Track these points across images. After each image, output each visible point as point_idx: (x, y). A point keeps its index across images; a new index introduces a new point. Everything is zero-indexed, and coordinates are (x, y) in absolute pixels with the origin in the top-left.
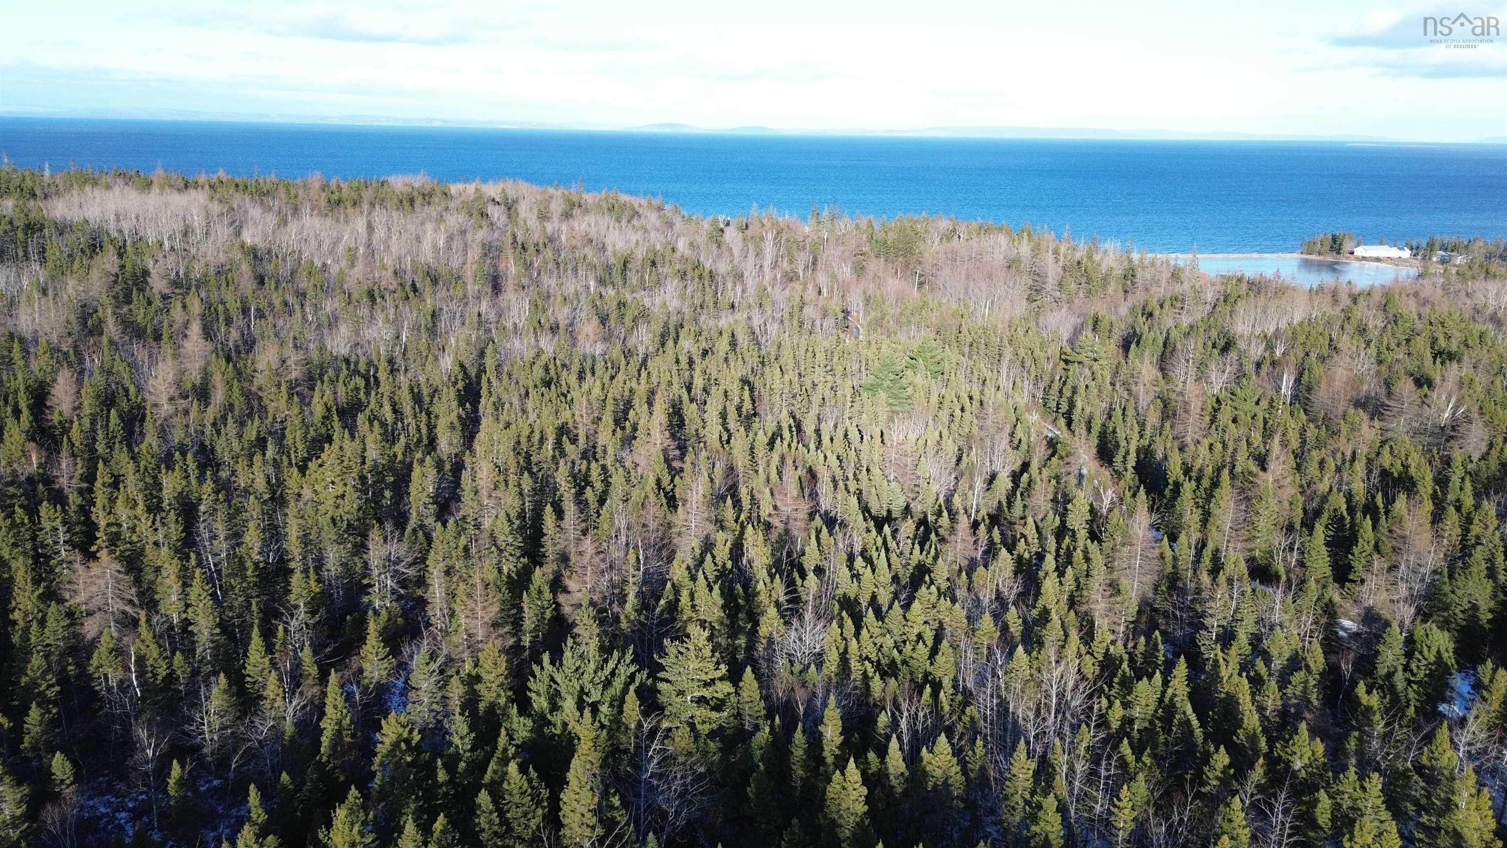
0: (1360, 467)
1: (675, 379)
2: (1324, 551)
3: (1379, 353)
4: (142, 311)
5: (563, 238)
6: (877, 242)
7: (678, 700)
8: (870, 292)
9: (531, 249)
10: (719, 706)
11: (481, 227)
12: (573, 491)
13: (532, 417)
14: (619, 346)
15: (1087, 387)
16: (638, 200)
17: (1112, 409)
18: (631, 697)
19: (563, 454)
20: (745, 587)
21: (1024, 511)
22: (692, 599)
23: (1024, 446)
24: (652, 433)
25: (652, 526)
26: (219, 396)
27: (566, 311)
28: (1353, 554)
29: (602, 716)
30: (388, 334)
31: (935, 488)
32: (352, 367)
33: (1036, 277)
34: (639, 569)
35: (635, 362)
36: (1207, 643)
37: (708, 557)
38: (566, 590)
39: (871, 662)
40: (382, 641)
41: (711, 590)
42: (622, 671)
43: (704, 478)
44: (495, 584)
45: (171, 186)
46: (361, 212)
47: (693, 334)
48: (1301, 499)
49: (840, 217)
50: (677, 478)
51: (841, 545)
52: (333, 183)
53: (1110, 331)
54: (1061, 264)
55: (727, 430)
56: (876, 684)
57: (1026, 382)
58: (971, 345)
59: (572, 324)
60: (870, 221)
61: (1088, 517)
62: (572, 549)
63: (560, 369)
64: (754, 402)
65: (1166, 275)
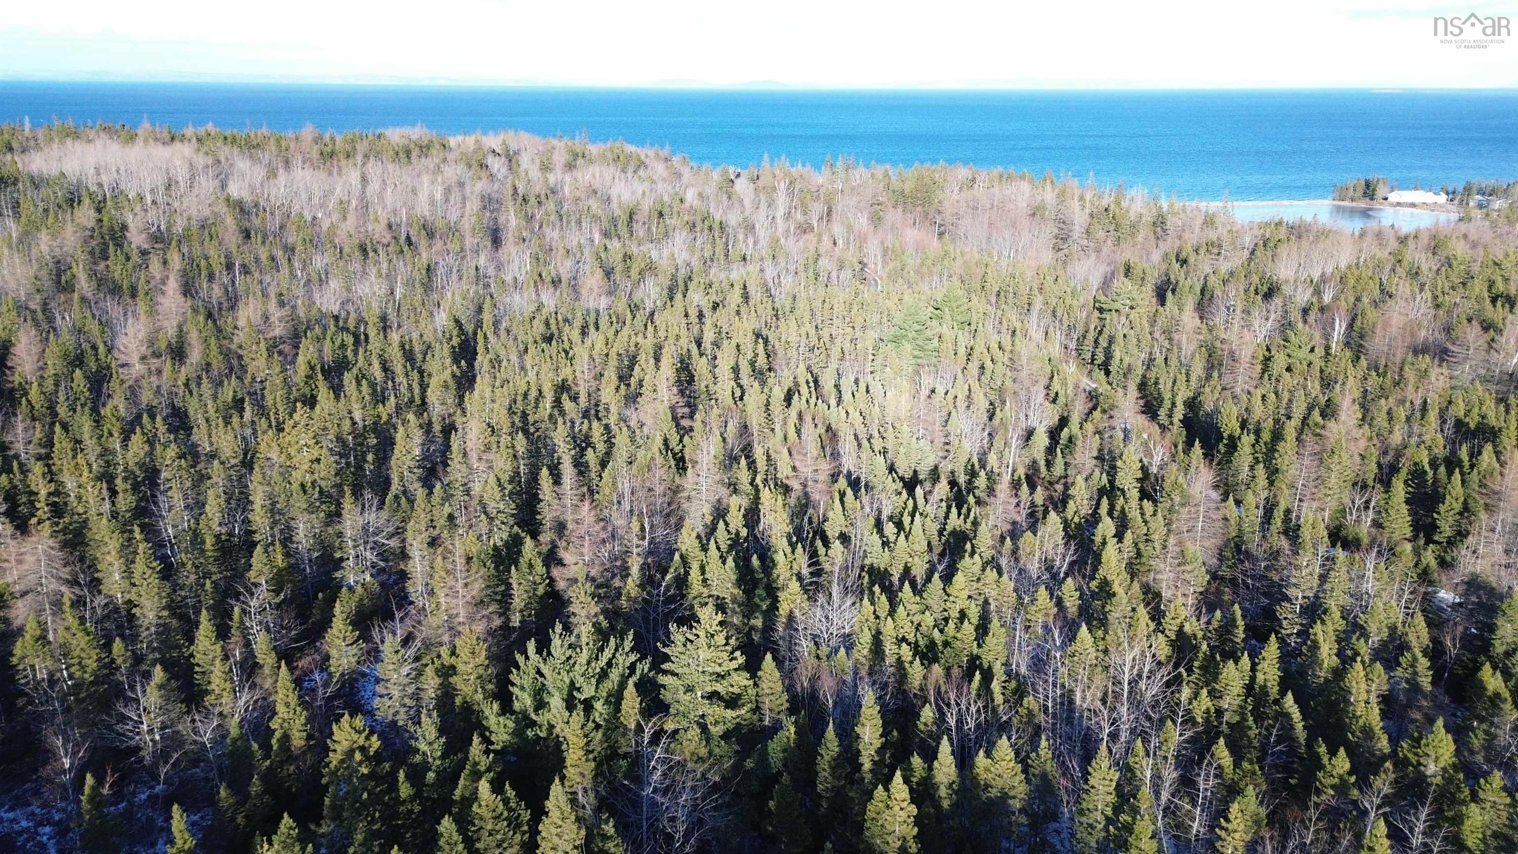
0: (1433, 416)
1: (684, 332)
2: (1404, 508)
3: (1435, 298)
4: (119, 267)
5: (567, 189)
6: (894, 192)
7: (688, 697)
8: (888, 244)
9: (533, 201)
10: (732, 702)
11: (480, 178)
12: (573, 452)
13: (532, 376)
14: (624, 300)
15: (1125, 336)
16: (645, 151)
17: (1151, 360)
18: (630, 690)
19: (562, 413)
20: (763, 558)
21: (1066, 470)
22: (703, 573)
23: (1061, 400)
24: (659, 389)
25: (659, 489)
26: (195, 355)
27: (569, 263)
28: (1438, 513)
29: (597, 715)
30: (380, 289)
31: (967, 445)
32: (341, 324)
33: (1061, 225)
34: (643, 538)
35: (641, 317)
36: (1289, 616)
37: (721, 525)
38: (561, 563)
39: (909, 644)
40: (350, 624)
41: (724, 563)
42: (621, 661)
43: (716, 438)
44: (479, 558)
45: (156, 140)
46: (355, 165)
47: (703, 286)
48: (1375, 452)
49: (855, 168)
50: (686, 438)
51: (867, 509)
52: (327, 136)
53: (1143, 279)
54: (1087, 211)
55: (741, 387)
56: (916, 671)
57: (1058, 333)
58: (998, 295)
59: (575, 278)
60: (886, 170)
61: (1139, 475)
62: (569, 517)
63: (561, 324)
64: (768, 356)
65: (1199, 221)
